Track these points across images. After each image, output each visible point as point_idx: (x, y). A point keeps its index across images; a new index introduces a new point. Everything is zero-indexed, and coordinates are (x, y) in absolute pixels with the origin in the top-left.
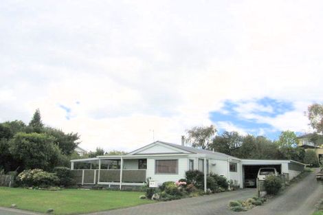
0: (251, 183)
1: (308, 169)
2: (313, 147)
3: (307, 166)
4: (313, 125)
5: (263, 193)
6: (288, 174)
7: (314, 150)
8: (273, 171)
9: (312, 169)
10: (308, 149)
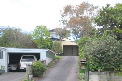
0: (14, 68)
1: (58, 56)
2: (59, 40)
3: (57, 55)
4: (63, 21)
5: (31, 76)
6: (45, 61)
7: (59, 42)
8: (33, 58)
9: (60, 57)
10: (56, 41)
